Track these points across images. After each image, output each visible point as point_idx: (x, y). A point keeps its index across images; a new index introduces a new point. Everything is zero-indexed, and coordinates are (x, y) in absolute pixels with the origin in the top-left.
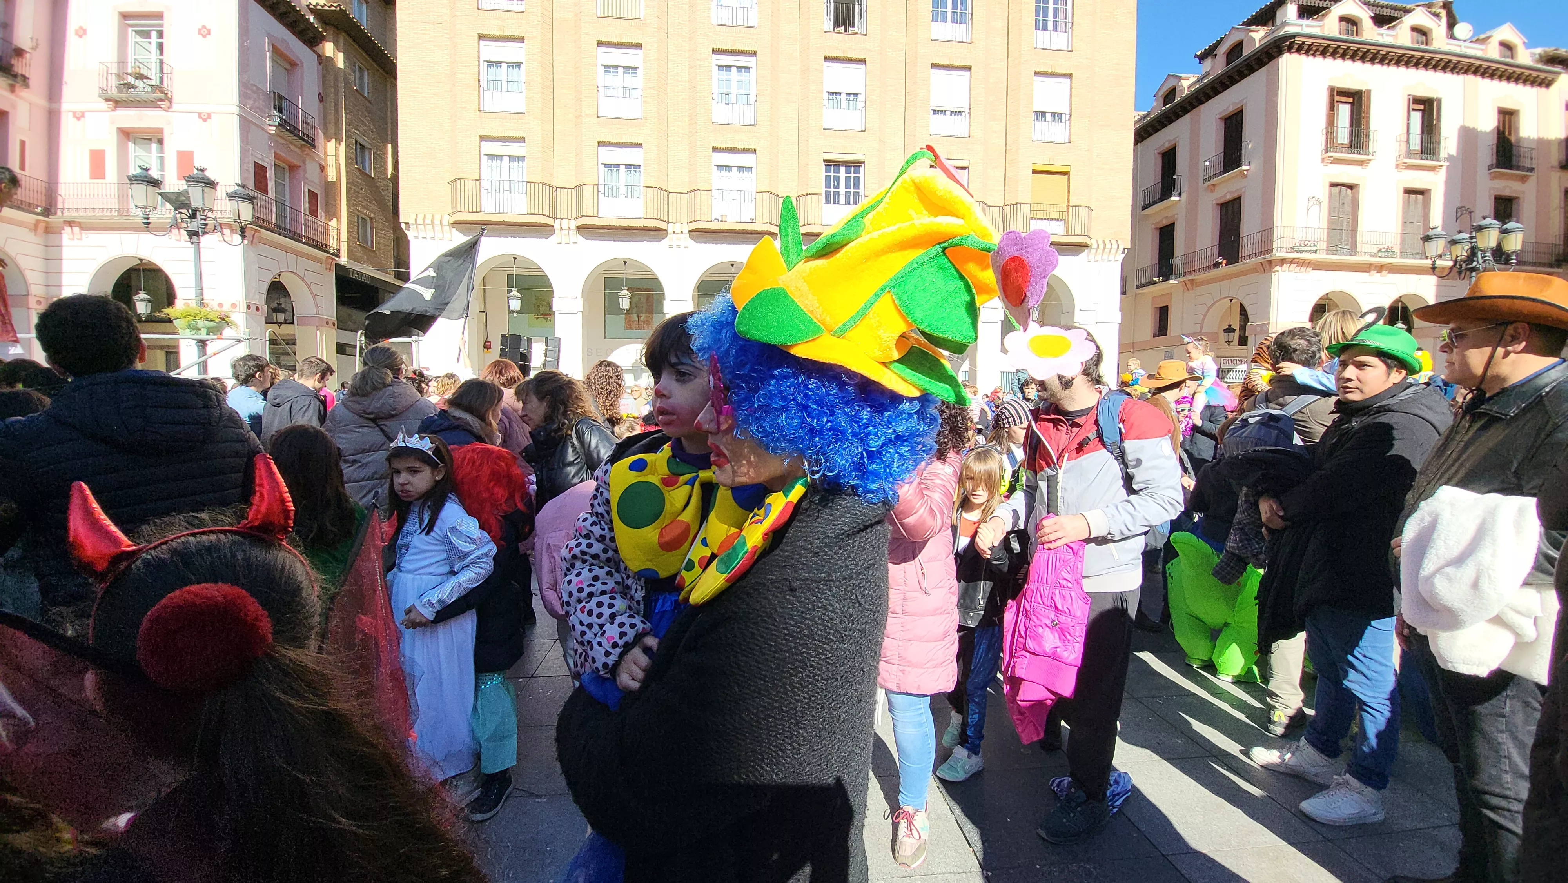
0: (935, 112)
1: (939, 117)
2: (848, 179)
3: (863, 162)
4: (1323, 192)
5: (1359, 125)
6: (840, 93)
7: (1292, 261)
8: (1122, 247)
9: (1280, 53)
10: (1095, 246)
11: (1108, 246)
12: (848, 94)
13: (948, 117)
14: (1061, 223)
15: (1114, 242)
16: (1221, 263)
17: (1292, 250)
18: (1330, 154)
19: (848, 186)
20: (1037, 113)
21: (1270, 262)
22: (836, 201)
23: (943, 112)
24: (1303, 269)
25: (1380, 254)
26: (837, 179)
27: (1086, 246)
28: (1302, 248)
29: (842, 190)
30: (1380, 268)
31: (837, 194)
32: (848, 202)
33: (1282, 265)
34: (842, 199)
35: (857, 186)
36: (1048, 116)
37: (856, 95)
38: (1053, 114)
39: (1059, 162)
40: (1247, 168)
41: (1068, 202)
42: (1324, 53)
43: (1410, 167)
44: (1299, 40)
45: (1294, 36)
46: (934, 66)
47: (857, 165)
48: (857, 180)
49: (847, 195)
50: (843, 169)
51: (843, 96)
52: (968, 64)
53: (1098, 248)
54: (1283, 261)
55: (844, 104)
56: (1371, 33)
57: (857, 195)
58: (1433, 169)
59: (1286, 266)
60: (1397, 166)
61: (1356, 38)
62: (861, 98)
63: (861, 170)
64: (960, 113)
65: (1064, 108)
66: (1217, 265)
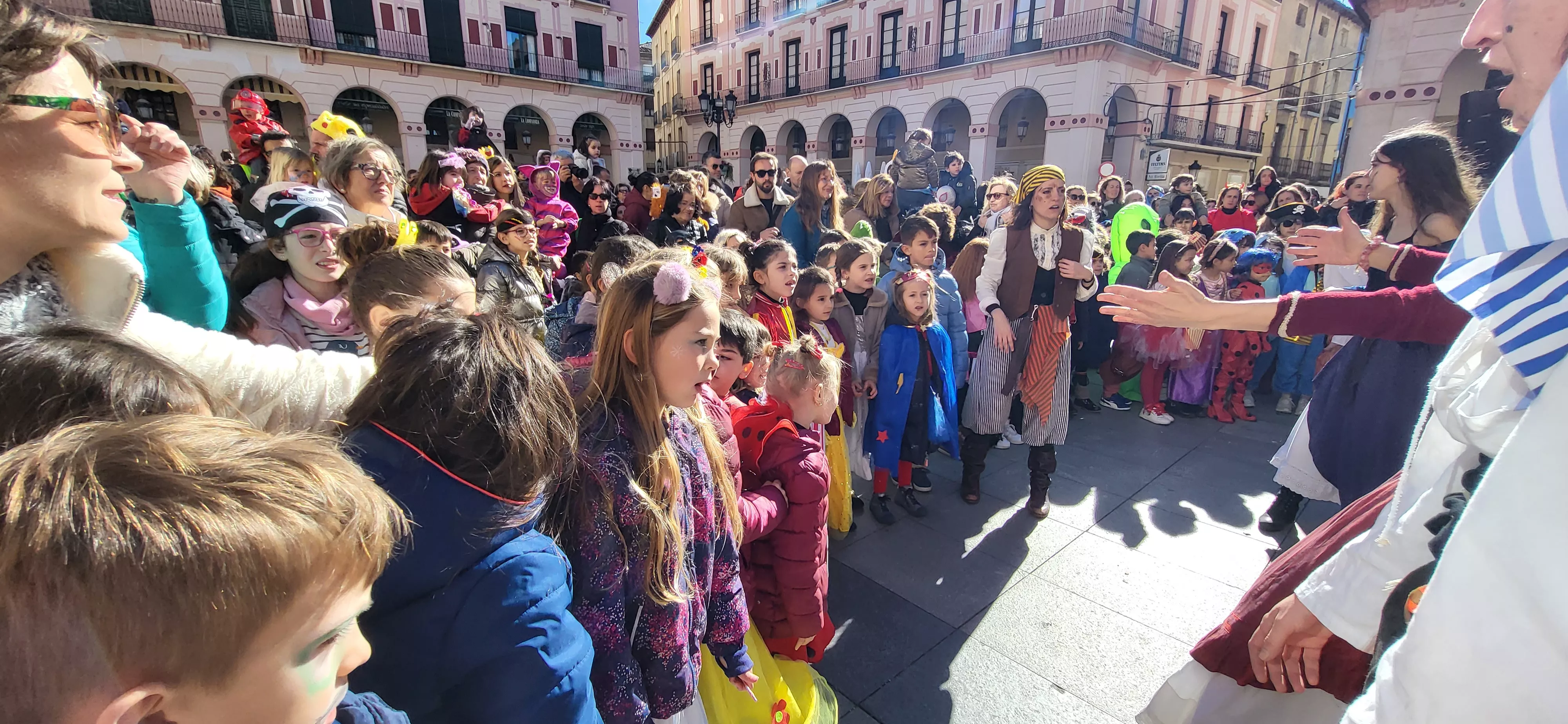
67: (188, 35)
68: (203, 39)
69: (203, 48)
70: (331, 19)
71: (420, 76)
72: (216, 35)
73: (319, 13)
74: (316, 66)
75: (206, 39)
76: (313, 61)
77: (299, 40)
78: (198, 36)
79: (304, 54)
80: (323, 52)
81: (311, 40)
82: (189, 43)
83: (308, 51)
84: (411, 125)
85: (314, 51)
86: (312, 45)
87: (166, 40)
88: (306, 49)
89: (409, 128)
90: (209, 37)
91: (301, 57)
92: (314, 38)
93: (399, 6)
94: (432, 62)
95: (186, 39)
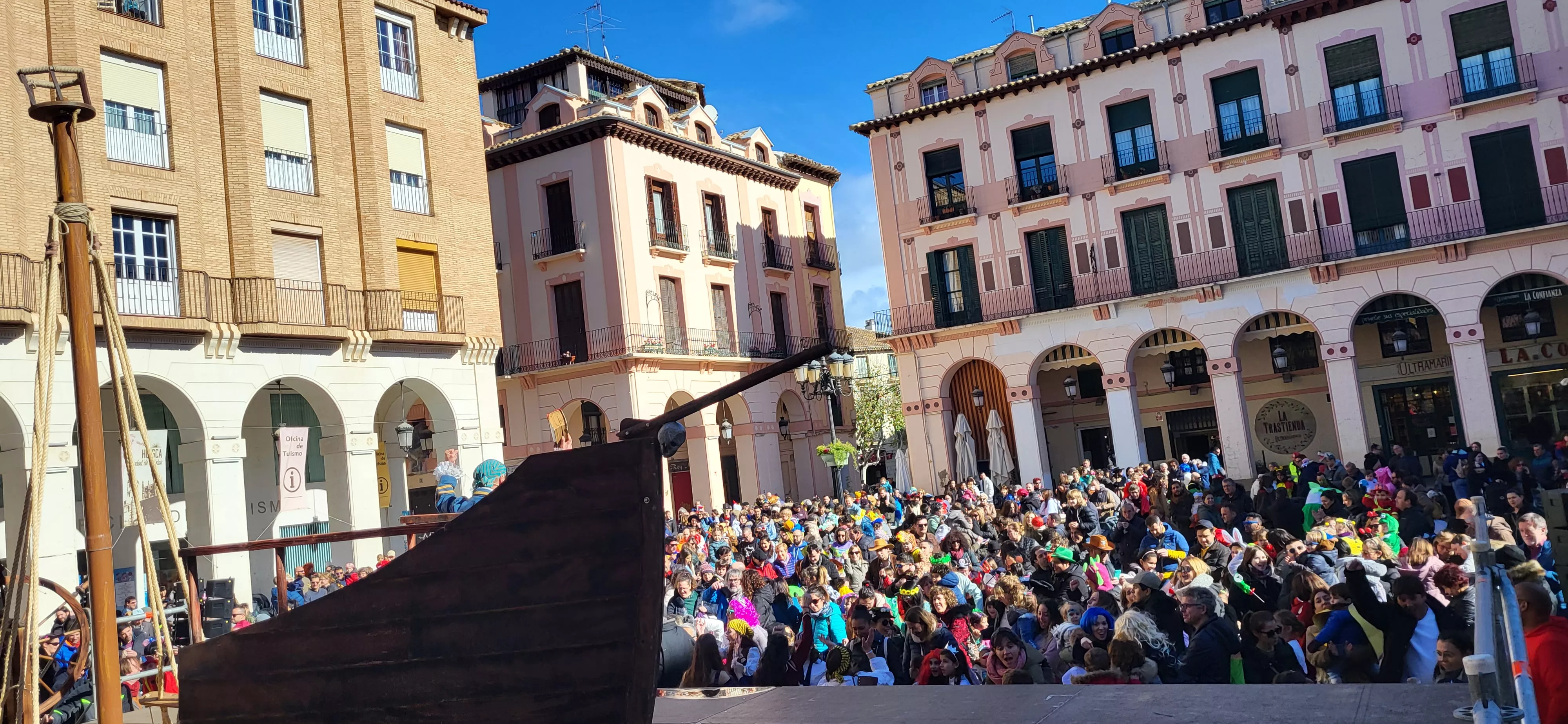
0: (268, 154)
1: (271, 162)
2: (147, 241)
3: (175, 217)
4: (655, 286)
5: (672, 219)
6: (123, 106)
7: (644, 361)
8: (497, 347)
9: (604, 134)
10: (471, 346)
11: (484, 346)
12: (137, 109)
13: (284, 162)
14: (433, 315)
15: (488, 341)
16: (570, 359)
17: (642, 349)
18: (658, 247)
19: (148, 250)
20: (392, 171)
21: (625, 361)
22: (132, 274)
23: (278, 156)
24: (653, 369)
25: (706, 352)
26: (129, 239)
27: (460, 345)
28: (651, 347)
29: (140, 257)
30: (708, 366)
31: (131, 263)
32: (150, 276)
33: (636, 366)
34: (141, 272)
35: (162, 252)
36: (404, 178)
37: (150, 112)
38: (409, 176)
39: (428, 237)
40: (582, 250)
41: (439, 289)
42: (638, 142)
43: (714, 263)
44: (620, 125)
45: (616, 121)
46: (264, 91)
47: (161, 220)
48: (162, 242)
49: (149, 265)
50: (138, 224)
51: (130, 112)
52: (307, 97)
53: (474, 348)
54: (637, 361)
55: (131, 123)
56: (670, 127)
57: (163, 266)
58: (727, 265)
59: (640, 366)
60: (703, 261)
61: (658, 130)
62: (160, 119)
63: (170, 227)
64: (299, 160)
65: (420, 171)
66: (564, 361)
67: (1203, 289)
68: (1217, 288)
69: (1217, 297)
70: (1349, 221)
71: (1471, 257)
72: (1225, 282)
73: (1333, 217)
74: (1331, 283)
75: (1218, 287)
76: (1326, 279)
77: (1308, 260)
78: (1212, 287)
79: (1316, 274)
80: (1337, 265)
81: (1323, 255)
82: (1205, 297)
83: (1320, 269)
84: (1458, 329)
85: (1327, 267)
86: (1324, 261)
87: (1186, 299)
88: (1317, 268)
89: (1457, 335)
90: (1221, 286)
91: (1314, 279)
92: (1325, 253)
93: (1437, 172)
94: (1488, 233)
95: (1202, 293)
